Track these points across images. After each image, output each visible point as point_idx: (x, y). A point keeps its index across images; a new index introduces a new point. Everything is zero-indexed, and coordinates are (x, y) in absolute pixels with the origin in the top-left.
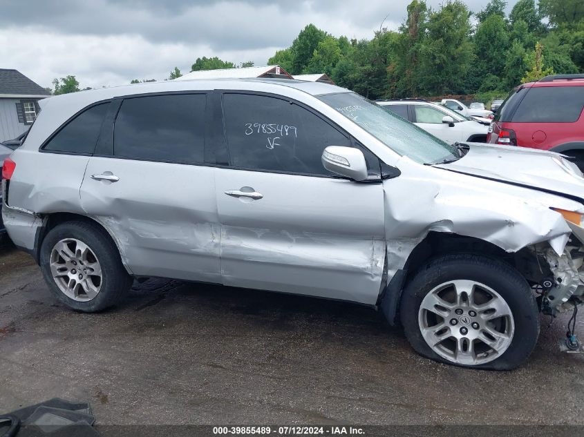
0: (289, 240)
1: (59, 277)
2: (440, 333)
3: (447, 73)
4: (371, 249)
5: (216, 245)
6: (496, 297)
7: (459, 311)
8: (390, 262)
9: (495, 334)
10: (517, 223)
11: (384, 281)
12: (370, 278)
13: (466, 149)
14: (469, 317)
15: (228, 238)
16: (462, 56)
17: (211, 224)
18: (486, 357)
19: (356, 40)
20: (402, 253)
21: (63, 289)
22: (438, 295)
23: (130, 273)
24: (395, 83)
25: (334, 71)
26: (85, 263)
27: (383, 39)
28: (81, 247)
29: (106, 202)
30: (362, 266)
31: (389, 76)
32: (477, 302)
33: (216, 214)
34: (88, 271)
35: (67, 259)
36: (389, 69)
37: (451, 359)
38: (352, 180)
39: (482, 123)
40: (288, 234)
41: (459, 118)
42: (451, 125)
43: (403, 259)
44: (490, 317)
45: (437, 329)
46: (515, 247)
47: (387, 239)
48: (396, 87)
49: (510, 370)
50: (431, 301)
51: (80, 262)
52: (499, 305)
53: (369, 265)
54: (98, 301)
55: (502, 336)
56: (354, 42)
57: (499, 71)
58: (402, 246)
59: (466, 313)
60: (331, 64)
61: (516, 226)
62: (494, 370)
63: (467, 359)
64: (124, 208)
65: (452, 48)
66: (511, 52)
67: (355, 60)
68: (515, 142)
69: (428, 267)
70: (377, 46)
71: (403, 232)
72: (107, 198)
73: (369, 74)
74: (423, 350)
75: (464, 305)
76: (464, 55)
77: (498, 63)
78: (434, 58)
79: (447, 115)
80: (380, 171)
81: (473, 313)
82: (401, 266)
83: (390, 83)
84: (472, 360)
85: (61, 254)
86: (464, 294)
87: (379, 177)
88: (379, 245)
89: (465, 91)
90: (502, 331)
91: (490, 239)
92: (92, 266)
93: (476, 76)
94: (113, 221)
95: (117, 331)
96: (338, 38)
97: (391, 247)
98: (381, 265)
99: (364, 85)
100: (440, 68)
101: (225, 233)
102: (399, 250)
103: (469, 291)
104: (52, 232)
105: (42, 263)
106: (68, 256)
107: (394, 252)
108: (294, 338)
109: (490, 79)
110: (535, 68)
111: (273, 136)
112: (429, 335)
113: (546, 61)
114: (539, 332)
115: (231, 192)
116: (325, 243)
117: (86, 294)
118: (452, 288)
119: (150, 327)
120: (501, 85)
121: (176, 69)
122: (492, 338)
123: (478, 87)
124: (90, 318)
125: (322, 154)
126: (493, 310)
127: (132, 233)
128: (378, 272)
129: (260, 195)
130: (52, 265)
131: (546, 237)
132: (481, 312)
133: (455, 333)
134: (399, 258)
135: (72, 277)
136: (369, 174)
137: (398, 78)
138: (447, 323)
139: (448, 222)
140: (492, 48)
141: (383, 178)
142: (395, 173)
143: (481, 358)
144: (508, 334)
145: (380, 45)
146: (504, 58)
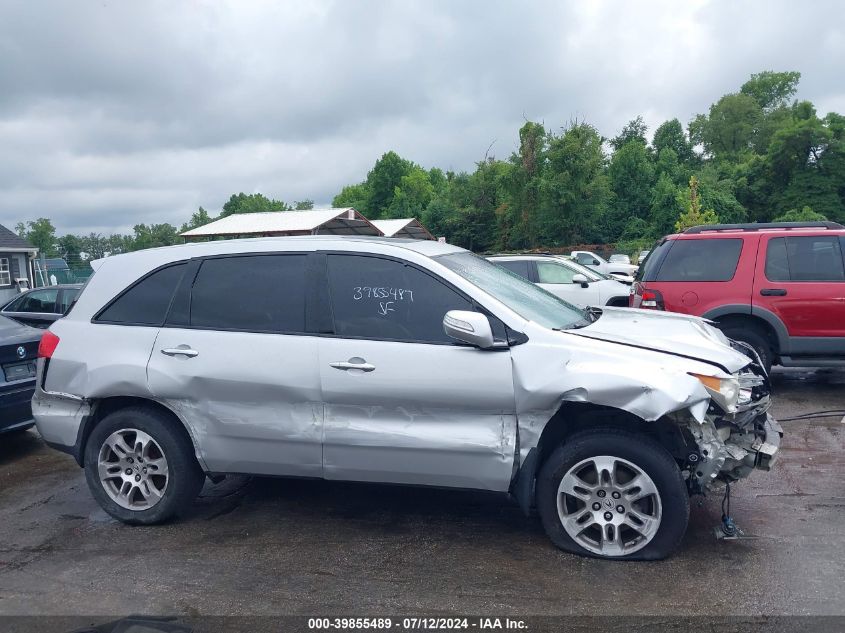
0: (407, 419)
1: (108, 480)
2: (581, 521)
3: (577, 215)
4: (501, 425)
5: (318, 429)
6: (640, 473)
7: (601, 493)
8: (522, 439)
9: (642, 517)
10: (654, 390)
11: (516, 463)
12: (500, 459)
13: (598, 313)
14: (613, 500)
15: (332, 420)
16: (597, 193)
17: (311, 402)
18: (634, 545)
19: (453, 173)
20: (536, 428)
21: (112, 496)
22: (578, 475)
23: (205, 469)
24: (508, 230)
25: (424, 214)
26: (146, 460)
27: (489, 171)
28: (143, 439)
29: (181, 382)
30: (491, 446)
31: (499, 219)
32: (620, 482)
33: (320, 391)
34: (149, 470)
35: (122, 456)
36: (499, 211)
37: (596, 551)
38: (476, 346)
39: (624, 282)
40: (404, 411)
41: (594, 277)
42: (585, 285)
43: (536, 435)
44: (635, 497)
45: (579, 515)
46: (654, 415)
47: (518, 411)
48: (509, 235)
49: (662, 560)
50: (569, 483)
51: (139, 458)
52: (644, 482)
53: (499, 444)
54: (161, 509)
55: (650, 518)
56: (451, 175)
57: (645, 212)
58: (535, 420)
59: (609, 495)
60: (420, 206)
61: (653, 393)
62: (644, 560)
63: (613, 550)
64: (204, 388)
65: (581, 183)
66: (657, 190)
67: (452, 200)
68: (662, 306)
69: (564, 444)
70: (482, 182)
71: (536, 404)
72: (183, 377)
73: (472, 218)
74: (564, 544)
75: (606, 485)
76: (598, 191)
77: (643, 202)
78: (559, 196)
79: (579, 273)
80: (506, 338)
81: (617, 495)
82: (535, 443)
83: (500, 230)
84: (619, 549)
85: (114, 449)
86: (605, 472)
87: (506, 343)
88: (509, 421)
89: (603, 239)
90: (649, 513)
91: (628, 407)
92: (155, 463)
93: (615, 220)
94: (187, 405)
95: (189, 543)
96: (428, 170)
97: (523, 421)
98: (512, 443)
99: (465, 232)
100: (567, 209)
101: (329, 413)
102: (532, 425)
103: (611, 469)
104: (104, 423)
105: (87, 462)
106: (123, 452)
107: (526, 427)
108: (411, 541)
109: (635, 223)
110: (691, 209)
111: (385, 300)
112: (570, 524)
113: (704, 201)
114: (689, 513)
115: (337, 364)
116: (448, 420)
117: (145, 500)
118: (592, 467)
119: (230, 536)
120: (649, 230)
121: (201, 209)
122: (639, 522)
123: (620, 234)
124: (148, 530)
125: (443, 319)
126: (637, 489)
127: (212, 419)
128: (508, 452)
129: (373, 367)
130: (101, 463)
131: (684, 404)
132: (625, 492)
133: (598, 518)
134: (532, 434)
135: (126, 478)
136: (495, 341)
137: (511, 223)
138: (589, 508)
139: (581, 391)
140: (633, 183)
141: (511, 345)
142: (522, 339)
143: (630, 546)
144: (656, 516)
145: (486, 180)
146: (650, 195)
